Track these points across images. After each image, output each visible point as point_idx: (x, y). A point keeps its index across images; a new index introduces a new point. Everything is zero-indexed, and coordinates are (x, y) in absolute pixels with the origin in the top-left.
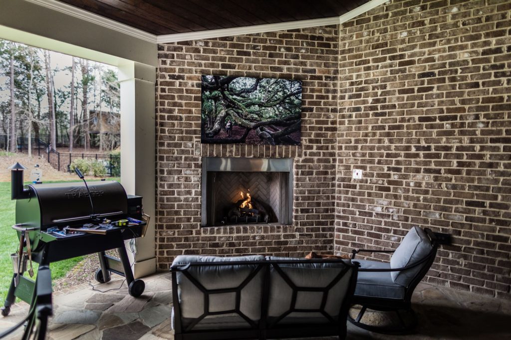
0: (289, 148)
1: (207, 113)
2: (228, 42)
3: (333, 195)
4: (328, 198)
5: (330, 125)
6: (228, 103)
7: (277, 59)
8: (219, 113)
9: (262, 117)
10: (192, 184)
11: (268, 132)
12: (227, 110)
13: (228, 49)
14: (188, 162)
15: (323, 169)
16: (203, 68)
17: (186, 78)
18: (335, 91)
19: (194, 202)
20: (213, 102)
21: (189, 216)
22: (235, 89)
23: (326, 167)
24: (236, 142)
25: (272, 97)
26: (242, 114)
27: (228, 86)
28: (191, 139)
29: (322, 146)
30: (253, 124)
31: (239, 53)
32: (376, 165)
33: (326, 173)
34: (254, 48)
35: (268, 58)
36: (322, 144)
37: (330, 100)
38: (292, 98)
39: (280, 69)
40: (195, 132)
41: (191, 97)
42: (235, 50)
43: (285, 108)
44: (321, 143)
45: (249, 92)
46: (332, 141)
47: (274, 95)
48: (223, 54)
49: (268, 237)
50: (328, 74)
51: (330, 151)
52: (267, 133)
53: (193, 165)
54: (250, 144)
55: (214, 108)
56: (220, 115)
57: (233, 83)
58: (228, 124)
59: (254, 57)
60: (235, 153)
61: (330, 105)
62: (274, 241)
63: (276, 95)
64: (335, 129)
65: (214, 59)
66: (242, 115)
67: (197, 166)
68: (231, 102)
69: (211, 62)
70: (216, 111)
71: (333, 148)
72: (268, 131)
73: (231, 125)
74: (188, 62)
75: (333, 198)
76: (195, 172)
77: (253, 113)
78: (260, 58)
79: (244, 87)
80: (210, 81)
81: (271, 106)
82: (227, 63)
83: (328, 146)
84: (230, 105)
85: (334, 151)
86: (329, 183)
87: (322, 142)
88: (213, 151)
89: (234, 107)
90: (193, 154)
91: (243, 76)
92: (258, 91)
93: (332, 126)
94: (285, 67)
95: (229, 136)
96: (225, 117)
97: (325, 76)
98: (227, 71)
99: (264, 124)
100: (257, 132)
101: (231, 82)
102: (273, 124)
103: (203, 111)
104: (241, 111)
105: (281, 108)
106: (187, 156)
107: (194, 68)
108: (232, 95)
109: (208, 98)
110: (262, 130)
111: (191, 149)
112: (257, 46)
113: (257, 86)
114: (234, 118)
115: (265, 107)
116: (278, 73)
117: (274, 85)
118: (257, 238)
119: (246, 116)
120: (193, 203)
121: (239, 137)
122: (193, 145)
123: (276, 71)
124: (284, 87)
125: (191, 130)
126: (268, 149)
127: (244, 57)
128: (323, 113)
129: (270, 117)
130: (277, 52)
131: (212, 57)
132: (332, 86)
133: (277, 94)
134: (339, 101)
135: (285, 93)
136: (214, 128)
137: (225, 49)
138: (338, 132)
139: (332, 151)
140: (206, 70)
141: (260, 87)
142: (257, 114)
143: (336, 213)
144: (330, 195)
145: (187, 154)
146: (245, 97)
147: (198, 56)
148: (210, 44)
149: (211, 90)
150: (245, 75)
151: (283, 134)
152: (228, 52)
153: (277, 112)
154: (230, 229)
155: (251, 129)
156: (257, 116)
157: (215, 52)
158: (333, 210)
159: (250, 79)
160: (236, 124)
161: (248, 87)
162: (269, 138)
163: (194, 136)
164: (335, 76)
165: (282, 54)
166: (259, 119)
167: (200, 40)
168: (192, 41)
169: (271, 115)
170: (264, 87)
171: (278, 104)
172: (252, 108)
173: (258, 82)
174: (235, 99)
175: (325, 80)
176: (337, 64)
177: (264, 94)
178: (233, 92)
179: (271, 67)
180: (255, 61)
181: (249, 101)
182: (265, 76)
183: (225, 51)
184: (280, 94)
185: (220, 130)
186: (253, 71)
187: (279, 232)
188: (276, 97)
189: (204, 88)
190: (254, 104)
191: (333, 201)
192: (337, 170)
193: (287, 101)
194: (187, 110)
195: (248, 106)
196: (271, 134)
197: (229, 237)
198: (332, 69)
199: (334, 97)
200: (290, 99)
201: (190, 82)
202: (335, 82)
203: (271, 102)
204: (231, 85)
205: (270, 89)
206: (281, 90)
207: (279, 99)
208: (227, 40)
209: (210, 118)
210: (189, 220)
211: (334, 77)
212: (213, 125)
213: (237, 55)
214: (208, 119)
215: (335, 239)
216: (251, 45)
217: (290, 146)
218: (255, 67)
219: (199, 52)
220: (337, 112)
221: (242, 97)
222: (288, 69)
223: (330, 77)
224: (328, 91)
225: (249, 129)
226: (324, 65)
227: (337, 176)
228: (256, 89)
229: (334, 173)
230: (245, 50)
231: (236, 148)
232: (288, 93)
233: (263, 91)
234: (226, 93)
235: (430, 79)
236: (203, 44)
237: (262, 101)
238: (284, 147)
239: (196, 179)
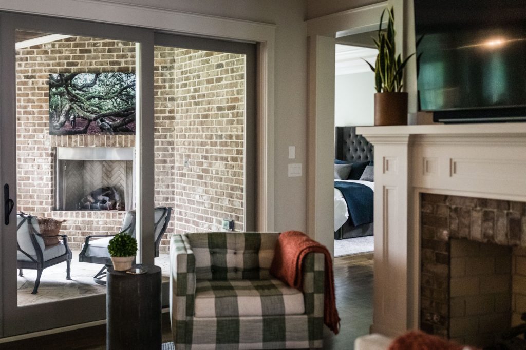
0: (128, 138)
1: (54, 108)
2: (72, 42)
3: (173, 183)
4: (168, 186)
5: (167, 114)
6: (71, 98)
7: (115, 54)
8: (64, 107)
9: (102, 109)
10: (43, 171)
11: (108, 123)
12: (70, 104)
13: (72, 48)
14: (40, 152)
15: (162, 158)
16: (51, 67)
17: (37, 78)
18: (172, 80)
19: (45, 187)
20: (59, 97)
21: (41, 200)
22: (77, 85)
23: (164, 156)
24: (80, 133)
25: (110, 90)
26: (83, 107)
27: (71, 82)
28: (42, 131)
29: (161, 135)
30: (94, 116)
31: (81, 51)
33: (165, 162)
34: (94, 45)
35: (107, 53)
36: (160, 133)
37: (167, 89)
38: (129, 90)
39: (118, 63)
40: (45, 125)
41: (42, 94)
42: (78, 48)
43: (122, 100)
45: (89, 87)
46: (170, 130)
47: (112, 88)
48: (66, 54)
49: (110, 223)
50: (164, 64)
51: (168, 139)
52: (107, 125)
53: (44, 154)
54: (91, 134)
55: (59, 102)
56: (65, 109)
57: (76, 79)
58: (72, 117)
59: (95, 54)
60: (80, 143)
61: (167, 94)
62: (116, 226)
63: (114, 88)
64: (173, 118)
65: (60, 58)
66: (84, 108)
67: (47, 154)
68: (74, 96)
69: (57, 61)
70: (61, 105)
71: (171, 137)
73: (74, 118)
74: (38, 63)
75: (173, 186)
76: (46, 161)
77: (93, 106)
78: (100, 54)
79: (85, 82)
80: (56, 78)
81: (109, 99)
82: (71, 61)
83: (166, 135)
84: (74, 99)
85: (173, 139)
86: (168, 172)
87: (160, 130)
88: (60, 141)
89: (77, 101)
90: (44, 144)
91: (84, 72)
92: (97, 85)
93: (169, 115)
94: (123, 60)
95: (73, 128)
96: (69, 110)
97: (162, 67)
98: (71, 69)
99: (104, 116)
100: (98, 123)
101: (74, 79)
102: (112, 115)
103: (51, 106)
104: (82, 104)
105: (119, 100)
106: (39, 146)
107: (43, 68)
108: (75, 90)
109: (55, 94)
110: (102, 121)
111: (42, 140)
112: (97, 43)
113: (96, 80)
114: (77, 111)
115: (104, 99)
116: (116, 67)
117: (112, 78)
118: (100, 223)
119: (87, 109)
120: (44, 189)
121: (81, 129)
122: (44, 136)
123: (114, 65)
124: (121, 80)
125: (42, 123)
126: (109, 138)
127: (86, 55)
128: (161, 103)
129: (109, 109)
130: (116, 47)
131: (59, 57)
132: (169, 76)
134: (176, 90)
135: (121, 85)
136: (60, 121)
137: (70, 48)
138: (176, 121)
139: (170, 140)
140: (54, 69)
141: (99, 81)
142: (98, 107)
143: (175, 202)
144: (170, 184)
145: (39, 144)
146: (85, 91)
147: (46, 57)
148: (57, 46)
149: (57, 86)
150: (87, 70)
151: (121, 125)
152: (72, 51)
153: (115, 104)
154: (76, 213)
155: (91, 121)
156: (97, 109)
157: (60, 52)
158: (173, 199)
159: (90, 74)
160: (79, 116)
161: (89, 82)
162: (108, 129)
163: (45, 128)
164: (171, 65)
165: (120, 49)
166: (99, 111)
167: (48, 43)
168: (41, 45)
169: (110, 106)
170: (103, 81)
171: (116, 96)
172: (93, 101)
173: (97, 77)
174: (77, 94)
175: (162, 70)
176: (174, 53)
177: (103, 87)
178: (75, 87)
179: (110, 62)
180: (94, 58)
181: (90, 94)
182: (104, 71)
183: (69, 51)
184: (118, 86)
185: (65, 122)
186: (94, 66)
187: (120, 218)
188: (114, 90)
189: (51, 86)
190: (94, 97)
191: (173, 189)
192: (176, 159)
193: (124, 93)
194: (38, 105)
195: (89, 99)
196: (110, 125)
197: (76, 221)
198: (168, 59)
199: (171, 87)
200: (127, 91)
201: (41, 81)
202: (172, 71)
203: (109, 95)
204: (74, 81)
205: (108, 83)
206: (119, 83)
207: (116, 92)
208: (71, 41)
209: (56, 111)
210: (41, 203)
211: (170, 67)
212: (59, 118)
213: (80, 53)
214: (55, 113)
215: (176, 228)
216: (92, 43)
217: (129, 136)
218: (95, 62)
219: (48, 53)
220: (174, 101)
221: (83, 91)
222: (126, 62)
223: (166, 67)
224: (164, 81)
225: (90, 121)
226: (161, 55)
227: (177, 165)
228: (96, 83)
229: (173, 162)
230: (86, 48)
231: (80, 138)
232: (125, 86)
233: (102, 85)
234: (70, 88)
235: (221, 70)
236: (50, 46)
237: (101, 94)
238: (123, 137)
239: (47, 167)
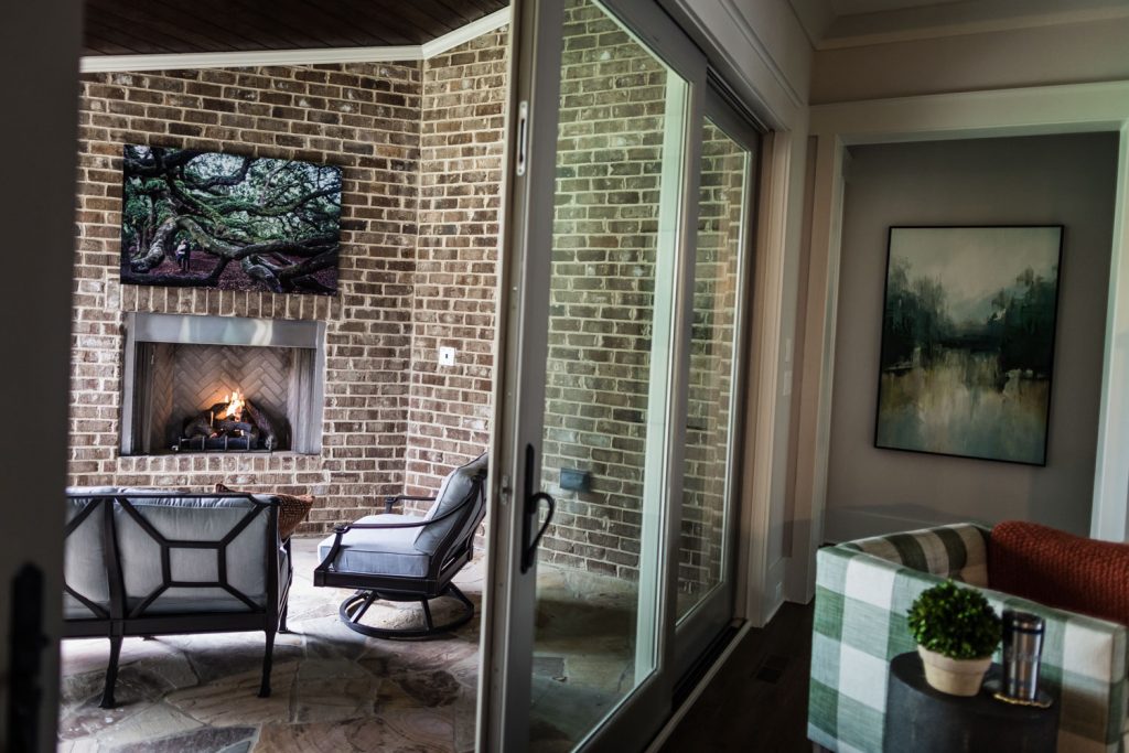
0: (312, 301)
1: (134, 222)
2: (186, 81)
3: (405, 396)
4: (393, 402)
5: (399, 258)
6: (181, 204)
7: (291, 122)
8: (161, 223)
9: (256, 235)
10: (99, 367)
11: (268, 266)
12: (178, 218)
13: (185, 94)
14: (90, 322)
15: (385, 344)
16: (130, 130)
17: (90, 148)
18: (412, 191)
19: (103, 403)
20: (149, 201)
21: (91, 433)
22: (198, 177)
23: (390, 341)
24: (198, 284)
25: (278, 197)
26: (211, 228)
27: (182, 168)
28: (98, 275)
29: (384, 299)
30: (236, 249)
31: (208, 104)
32: (478, 339)
33: (391, 353)
34: (242, 95)
35: (271, 117)
36: (384, 296)
37: (402, 208)
38: (321, 200)
39: (298, 142)
40: (108, 260)
41: (101, 188)
42: (201, 97)
43: (304, 220)
44: (380, 293)
45: (228, 185)
46: (404, 290)
47: (282, 194)
48: (173, 105)
49: (264, 479)
50: (399, 156)
51: (400, 309)
52: (266, 270)
53: (102, 328)
54: (227, 288)
55: (150, 212)
56: (164, 227)
57: (194, 164)
58: (182, 247)
59: (243, 115)
60: (196, 306)
61: (400, 219)
62: (276, 486)
63: (286, 194)
64: (411, 267)
65: (152, 112)
66: (213, 230)
67: (110, 329)
68: (189, 202)
69: (146, 118)
70: (155, 219)
71: (405, 303)
72: (269, 264)
73: (187, 250)
74: (95, 116)
75: (405, 402)
76: (107, 343)
77: (235, 227)
78: (255, 117)
79: (217, 174)
80: (142, 156)
81: (275, 216)
82: (182, 122)
83: (395, 299)
84: (187, 207)
85: (409, 309)
86: (396, 374)
87: (383, 290)
88: (147, 300)
89: (195, 213)
90: (102, 304)
91: (215, 150)
92: (247, 184)
93: (404, 260)
94: (309, 137)
95: (183, 272)
96: (174, 232)
97: (392, 161)
98: (182, 139)
99: (261, 250)
100: (244, 265)
101: (190, 163)
102: (280, 250)
103: (126, 219)
104: (209, 222)
105: (297, 219)
106: (88, 308)
107: (109, 129)
108: (192, 189)
109: (138, 193)
110: (254, 261)
111: (98, 296)
112: (249, 92)
113: (245, 173)
114: (194, 235)
115: (263, 215)
116: (293, 149)
117: (283, 172)
118: (240, 480)
119: (220, 232)
120: (99, 407)
121: (204, 275)
122: (103, 287)
123: (288, 145)
124: (304, 178)
125: (99, 256)
126: (267, 300)
127: (220, 113)
128: (386, 234)
129: (273, 237)
130: (292, 106)
131: (150, 109)
132: (406, 181)
133: (288, 190)
134: (420, 211)
135: (304, 190)
136: (150, 255)
137: (179, 94)
138: (416, 272)
139: (404, 309)
140: (136, 135)
141: (253, 174)
142: (244, 230)
143: (409, 434)
144: (398, 397)
145: (89, 304)
146: (217, 194)
147: (117, 104)
148: (147, 82)
149: (145, 176)
150: (222, 148)
151: (299, 273)
152: (185, 101)
153: (288, 228)
154: (181, 461)
155: (230, 259)
156: (244, 234)
157: (155, 99)
158: (404, 427)
159: (230, 157)
160: (198, 247)
161: (227, 173)
162: (270, 279)
163: (106, 268)
164: (412, 161)
165: (302, 112)
166: (248, 239)
167: (123, 74)
168: (105, 75)
169: (275, 232)
170: (261, 176)
171: (289, 211)
172: (235, 216)
173: (247, 165)
174: (197, 197)
175: (392, 168)
176: (418, 137)
177: (260, 189)
178: (192, 181)
179: (277, 136)
180: (242, 123)
181: (229, 202)
182: (264, 154)
183: (178, 98)
184: (296, 191)
185: (162, 258)
186: (239, 141)
187: (287, 468)
188: (286, 198)
189: (129, 172)
190: (238, 209)
191: (404, 408)
192: (413, 348)
193: (309, 206)
194: (91, 213)
195: (226, 211)
196: (275, 272)
197: (179, 477)
198: (407, 147)
199: (409, 204)
200: (316, 203)
201: (99, 157)
202: (414, 173)
203: (275, 207)
204: (190, 168)
205: (274, 181)
206: (297, 185)
207: (292, 202)
208: (183, 77)
209: (141, 232)
210: (90, 440)
211: (410, 164)
212: (148, 248)
213: (205, 108)
214: (136, 235)
215: (406, 484)
216: (236, 89)
217: (316, 297)
218: (243, 134)
219: (122, 97)
220: (415, 233)
221: (212, 192)
222: (315, 143)
223: (402, 163)
224: (397, 191)
225: (226, 260)
226: (391, 138)
227: (414, 359)
228: (244, 179)
229: (407, 354)
230: (222, 98)
231: (199, 296)
232: (312, 191)
233: (258, 183)
234: (178, 183)
236: (130, 82)
237: (256, 203)
238: (302, 298)
239: (108, 356)
